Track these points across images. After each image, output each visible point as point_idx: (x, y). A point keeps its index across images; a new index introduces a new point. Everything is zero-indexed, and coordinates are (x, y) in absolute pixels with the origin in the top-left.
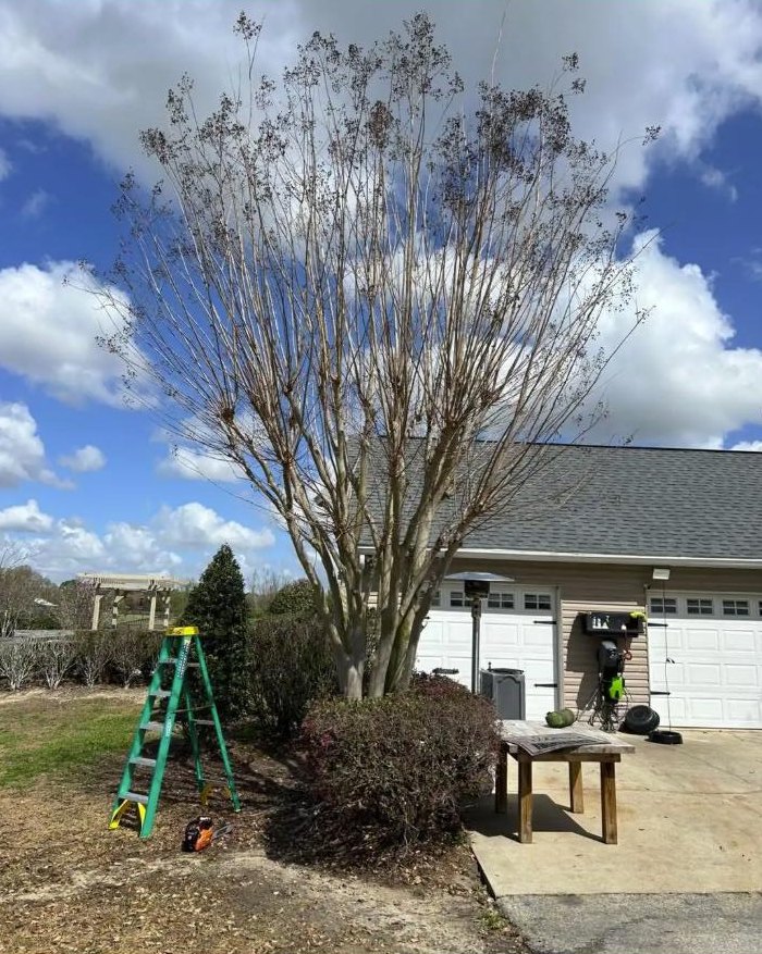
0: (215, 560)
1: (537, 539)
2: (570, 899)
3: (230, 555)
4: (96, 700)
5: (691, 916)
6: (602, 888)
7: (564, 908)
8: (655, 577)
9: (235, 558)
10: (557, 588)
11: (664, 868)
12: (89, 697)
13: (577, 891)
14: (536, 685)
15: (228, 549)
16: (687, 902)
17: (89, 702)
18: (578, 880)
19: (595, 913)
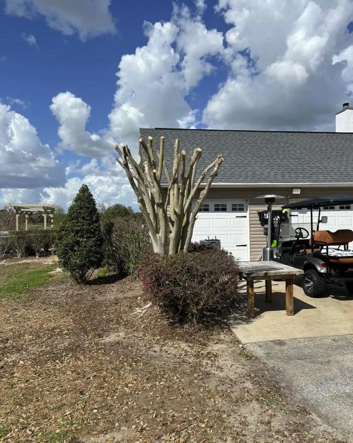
0: (80, 192)
1: (238, 177)
2: (281, 343)
3: (87, 190)
4: (23, 264)
5: (338, 347)
6: (292, 336)
7: (278, 347)
8: (294, 193)
9: (90, 191)
10: (247, 200)
11: (318, 325)
12: (20, 262)
13: (282, 338)
14: (237, 246)
15: (86, 186)
16: (334, 340)
17: (20, 264)
18: (279, 333)
19: (294, 348)
